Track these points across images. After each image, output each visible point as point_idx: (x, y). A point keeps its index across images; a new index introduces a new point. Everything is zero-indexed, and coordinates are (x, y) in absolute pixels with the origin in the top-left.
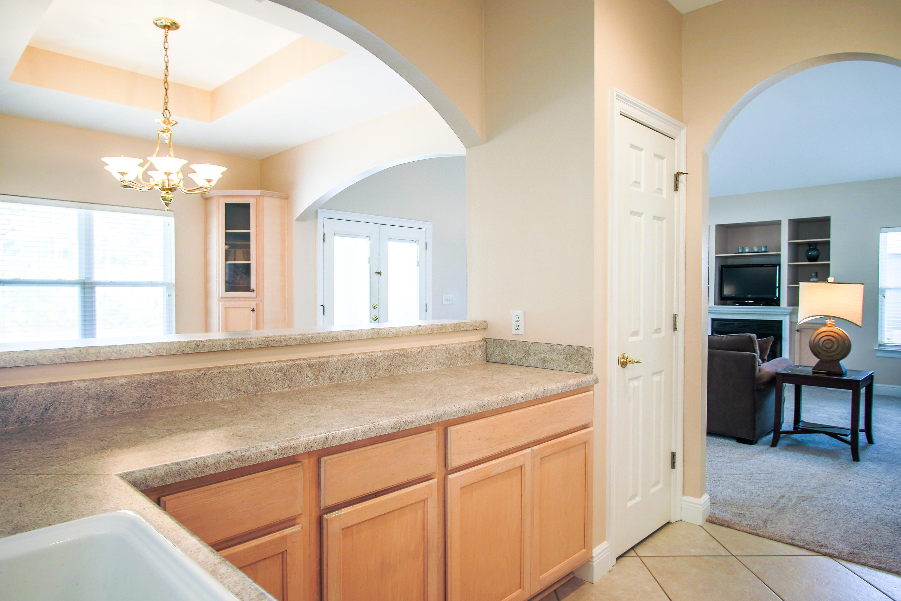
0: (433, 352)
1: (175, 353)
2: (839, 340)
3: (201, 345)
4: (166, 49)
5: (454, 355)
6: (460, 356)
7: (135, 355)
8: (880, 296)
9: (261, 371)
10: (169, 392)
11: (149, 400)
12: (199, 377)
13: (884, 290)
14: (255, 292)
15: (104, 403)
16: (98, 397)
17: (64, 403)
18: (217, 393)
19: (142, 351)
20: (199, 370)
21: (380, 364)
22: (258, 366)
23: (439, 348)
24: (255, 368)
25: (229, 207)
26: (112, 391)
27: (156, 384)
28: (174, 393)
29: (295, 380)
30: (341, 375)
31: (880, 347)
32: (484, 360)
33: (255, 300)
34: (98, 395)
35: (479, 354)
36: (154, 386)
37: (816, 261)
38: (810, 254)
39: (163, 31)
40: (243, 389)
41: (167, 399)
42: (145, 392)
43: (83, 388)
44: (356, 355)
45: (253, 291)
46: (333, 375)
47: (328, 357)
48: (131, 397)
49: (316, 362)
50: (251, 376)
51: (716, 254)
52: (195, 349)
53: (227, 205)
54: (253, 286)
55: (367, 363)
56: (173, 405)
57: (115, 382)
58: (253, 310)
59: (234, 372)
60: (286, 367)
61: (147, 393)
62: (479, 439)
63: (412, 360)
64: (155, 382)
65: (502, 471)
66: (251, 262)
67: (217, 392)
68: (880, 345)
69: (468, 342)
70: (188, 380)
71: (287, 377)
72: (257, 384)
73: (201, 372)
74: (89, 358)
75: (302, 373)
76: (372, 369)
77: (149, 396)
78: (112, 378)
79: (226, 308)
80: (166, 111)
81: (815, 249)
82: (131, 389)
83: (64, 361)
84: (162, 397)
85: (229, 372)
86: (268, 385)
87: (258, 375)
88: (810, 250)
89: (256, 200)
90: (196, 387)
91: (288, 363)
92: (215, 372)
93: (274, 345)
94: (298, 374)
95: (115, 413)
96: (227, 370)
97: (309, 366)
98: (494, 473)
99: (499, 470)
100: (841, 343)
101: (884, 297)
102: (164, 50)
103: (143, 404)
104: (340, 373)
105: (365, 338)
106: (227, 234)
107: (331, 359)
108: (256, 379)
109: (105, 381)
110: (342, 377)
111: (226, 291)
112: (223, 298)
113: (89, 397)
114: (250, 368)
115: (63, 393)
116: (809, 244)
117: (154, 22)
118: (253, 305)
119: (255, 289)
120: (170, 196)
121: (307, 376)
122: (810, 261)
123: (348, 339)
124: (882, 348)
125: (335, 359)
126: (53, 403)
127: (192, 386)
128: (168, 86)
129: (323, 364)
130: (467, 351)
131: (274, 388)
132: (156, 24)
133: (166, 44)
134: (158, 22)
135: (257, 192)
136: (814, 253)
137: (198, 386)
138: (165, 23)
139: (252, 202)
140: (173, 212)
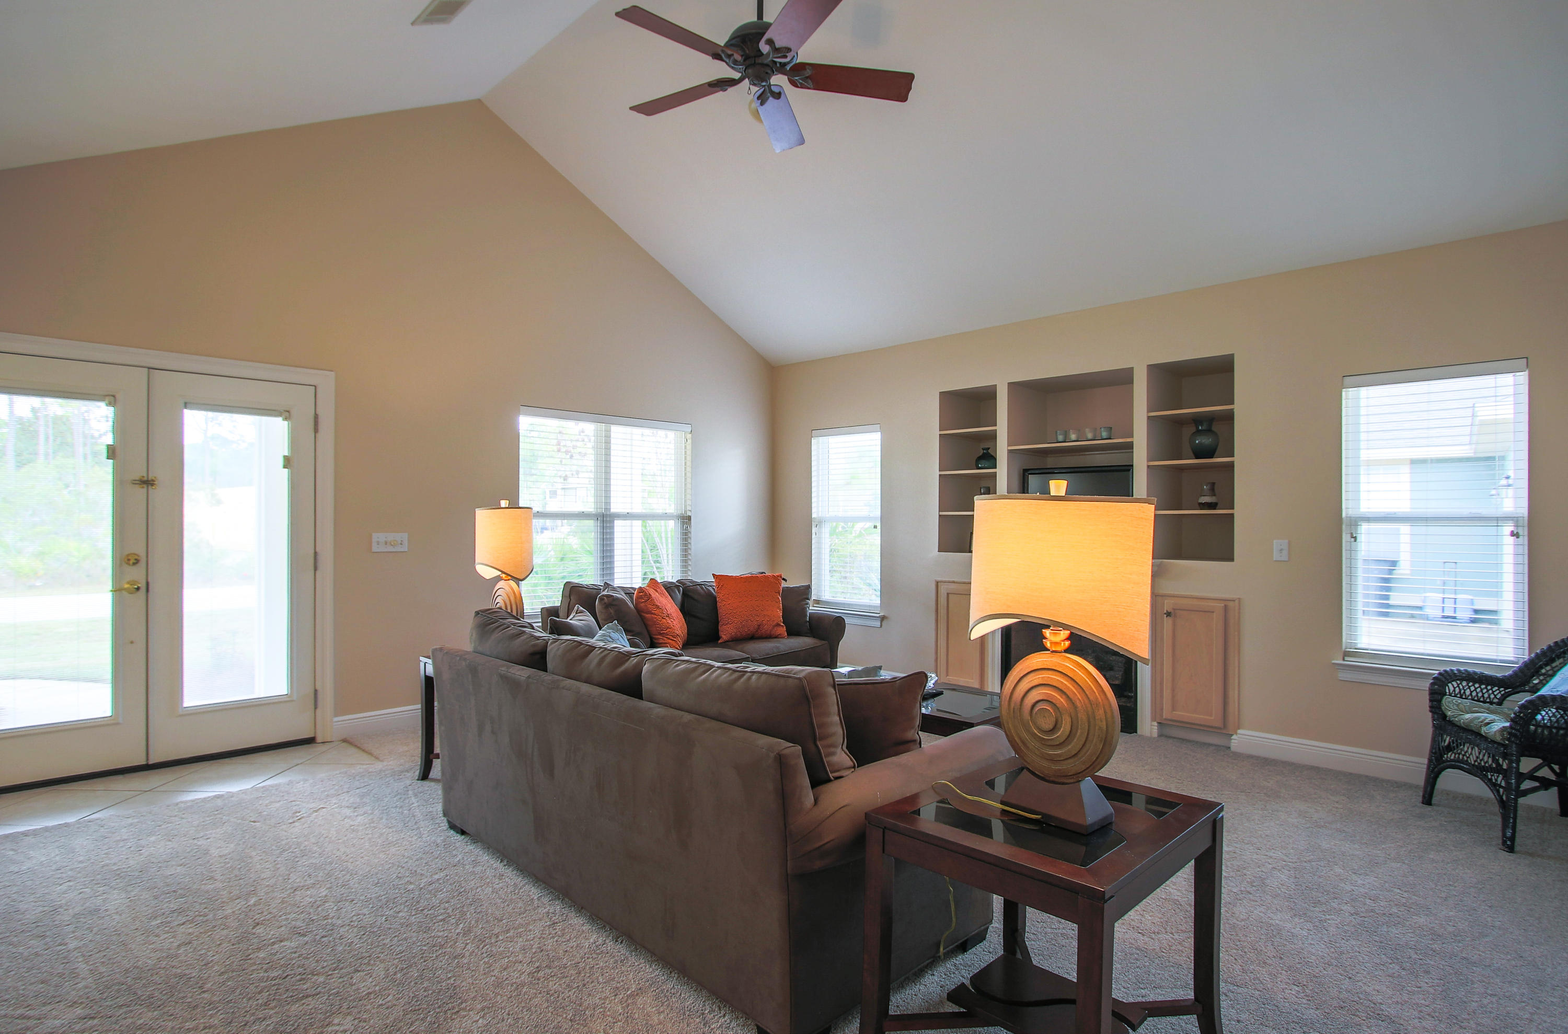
2: (1079, 705)
8: (1346, 537)
13: (1355, 522)
31: (1346, 658)
37: (1212, 457)
38: (1197, 442)
51: (1009, 445)
68: (1346, 654)
81: (1209, 431)
88: (1198, 432)
100: (1082, 716)
101: (1355, 538)
116: (1197, 420)
122: (1197, 458)
124: (1350, 661)
136: (1204, 440)
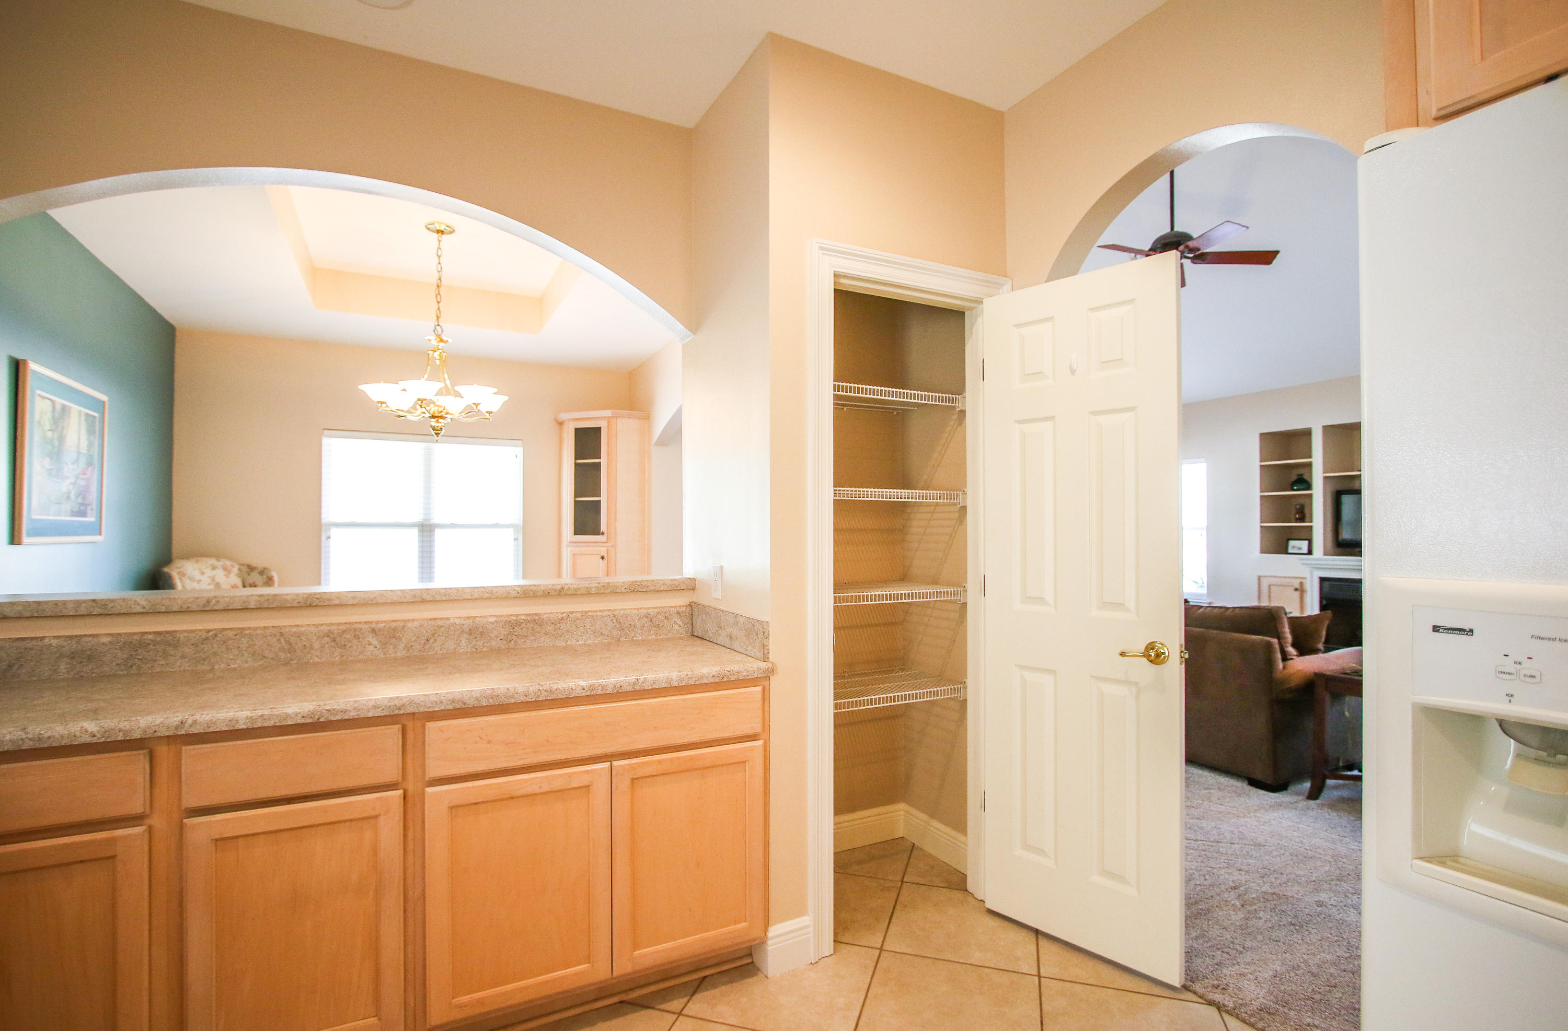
0: (588, 620)
1: (177, 610)
3: (214, 602)
4: (439, 257)
5: (627, 624)
6: (638, 625)
7: (124, 611)
9: (299, 635)
10: (166, 655)
11: (139, 663)
12: (207, 639)
14: (605, 535)
15: (81, 662)
16: (73, 656)
17: (32, 661)
18: (232, 659)
19: (133, 606)
20: (209, 631)
21: (492, 632)
22: (294, 629)
23: (600, 613)
24: (290, 631)
25: (579, 432)
26: (90, 650)
27: (149, 644)
28: (172, 656)
29: (350, 647)
30: (425, 644)
32: (686, 632)
33: (604, 545)
34: (73, 653)
35: (677, 626)
36: (146, 646)
39: (436, 235)
40: (271, 655)
41: (163, 662)
42: (134, 653)
43: (55, 645)
44: (452, 620)
45: (603, 534)
46: (412, 644)
47: (405, 621)
48: (114, 657)
49: (385, 626)
50: (282, 640)
51: (1324, 473)
52: (204, 606)
53: (576, 430)
54: (603, 528)
55: (470, 630)
56: (171, 670)
57: (96, 640)
58: (603, 558)
59: (257, 635)
60: (336, 632)
61: (137, 655)
62: (489, 742)
63: (550, 629)
64: (147, 642)
65: (538, 791)
66: (601, 499)
67: (231, 657)
69: (656, 608)
70: (192, 642)
71: (337, 644)
72: (291, 650)
73: (211, 633)
74: (65, 612)
75: (361, 639)
76: (478, 639)
77: (139, 657)
78: (93, 636)
79: (574, 555)
80: (438, 328)
82: (116, 649)
83: (36, 614)
84: (156, 661)
85: (251, 635)
86: (309, 653)
87: (293, 640)
89: (608, 422)
90: (202, 650)
91: (341, 627)
92: (231, 634)
93: (320, 604)
94: (355, 641)
95: (94, 675)
96: (247, 632)
97: (373, 631)
98: (521, 792)
99: (535, 789)
102: (437, 258)
103: (131, 666)
104: (423, 641)
105: (469, 597)
106: (576, 465)
107: (410, 624)
108: (291, 644)
109: (84, 639)
110: (427, 647)
111: (575, 534)
112: (571, 542)
113: (62, 656)
114: (282, 631)
115: (31, 649)
117: (426, 227)
118: (603, 551)
119: (605, 531)
120: (440, 425)
121: (370, 644)
123: (438, 598)
125: (416, 624)
126: (18, 659)
127: (198, 648)
128: (440, 298)
129: (395, 630)
130: (653, 621)
131: (317, 656)
132: (429, 229)
133: (440, 251)
134: (431, 227)
135: (608, 413)
137: (205, 650)
138: (438, 228)
139: (603, 424)
140: (521, 442)
